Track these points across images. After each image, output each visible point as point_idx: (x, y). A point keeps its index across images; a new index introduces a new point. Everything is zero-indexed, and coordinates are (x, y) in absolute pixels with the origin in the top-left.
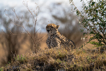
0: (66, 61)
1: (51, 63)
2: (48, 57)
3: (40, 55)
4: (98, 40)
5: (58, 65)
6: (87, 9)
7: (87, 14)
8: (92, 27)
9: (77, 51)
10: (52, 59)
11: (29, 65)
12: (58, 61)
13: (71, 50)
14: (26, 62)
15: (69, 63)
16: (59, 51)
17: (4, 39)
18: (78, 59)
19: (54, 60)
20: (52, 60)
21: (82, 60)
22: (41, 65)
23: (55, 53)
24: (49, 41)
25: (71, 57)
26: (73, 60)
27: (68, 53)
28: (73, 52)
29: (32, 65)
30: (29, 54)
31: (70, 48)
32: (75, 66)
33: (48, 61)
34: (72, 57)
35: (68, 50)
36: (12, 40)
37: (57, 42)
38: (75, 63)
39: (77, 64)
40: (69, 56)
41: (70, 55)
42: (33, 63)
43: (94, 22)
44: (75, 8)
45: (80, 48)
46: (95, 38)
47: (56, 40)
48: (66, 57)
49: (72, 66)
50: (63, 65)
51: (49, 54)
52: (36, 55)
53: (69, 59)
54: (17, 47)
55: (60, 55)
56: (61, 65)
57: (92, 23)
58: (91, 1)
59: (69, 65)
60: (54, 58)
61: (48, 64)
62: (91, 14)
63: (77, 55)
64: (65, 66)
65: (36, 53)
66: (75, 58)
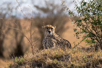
0: (63, 61)
1: (49, 63)
2: (46, 58)
3: (37, 56)
4: (91, 39)
5: (55, 65)
6: (79, 9)
7: (80, 14)
8: (85, 26)
9: (73, 51)
10: (49, 59)
11: (27, 66)
12: (55, 61)
14: (24, 63)
15: (66, 63)
16: (56, 52)
18: (75, 58)
19: (51, 61)
20: (49, 61)
21: (78, 60)
22: (39, 65)
23: (52, 53)
26: (70, 59)
27: (64, 53)
28: (69, 52)
29: (30, 66)
30: (26, 56)
32: (72, 65)
33: (46, 62)
34: (68, 57)
35: (64, 50)
37: (52, 42)
38: (72, 63)
39: (74, 63)
40: (65, 56)
41: (66, 54)
42: (31, 64)
43: (86, 21)
46: (88, 37)
47: (52, 41)
48: (62, 57)
49: (69, 66)
50: (60, 65)
51: (46, 55)
52: (33, 56)
53: (66, 58)
55: (56, 55)
56: (58, 65)
57: (84, 22)
58: (82, 2)
59: (66, 65)
61: (46, 64)
62: (83, 13)
63: (73, 55)
64: (62, 66)
65: (33, 54)
66: (71, 58)
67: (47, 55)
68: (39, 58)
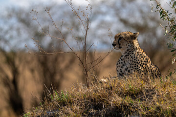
0: (141, 100)
1: (115, 103)
2: (110, 94)
3: (95, 91)
5: (128, 107)
9: (162, 82)
10: (117, 97)
11: (75, 107)
12: (128, 100)
13: (151, 81)
14: (70, 102)
15: (147, 103)
16: (130, 83)
17: (35, 64)
18: (164, 96)
19: (120, 99)
20: (116, 100)
21: (170, 99)
22: (98, 107)
23: (122, 86)
24: (123, 61)
25: (151, 92)
26: (155, 97)
27: (145, 85)
28: (155, 84)
29: (81, 108)
30: (75, 89)
31: (149, 77)
32: (159, 108)
33: (110, 101)
34: (153, 94)
35: (146, 80)
36: (50, 65)
38: (157, 103)
39: (162, 104)
40: (147, 91)
41: (149, 89)
42: (84, 104)
44: (157, 6)
45: (167, 77)
48: (141, 92)
49: (153, 109)
50: (137, 108)
51: (111, 88)
52: (87, 89)
53: (147, 96)
54: (57, 77)
55: (130, 90)
56: (134, 108)
59: (148, 108)
60: (121, 94)
61: (110, 105)
63: (161, 89)
64: (139, 109)
65: (88, 86)
66: (158, 95)
67: (113, 88)
68: (98, 94)
